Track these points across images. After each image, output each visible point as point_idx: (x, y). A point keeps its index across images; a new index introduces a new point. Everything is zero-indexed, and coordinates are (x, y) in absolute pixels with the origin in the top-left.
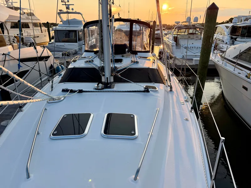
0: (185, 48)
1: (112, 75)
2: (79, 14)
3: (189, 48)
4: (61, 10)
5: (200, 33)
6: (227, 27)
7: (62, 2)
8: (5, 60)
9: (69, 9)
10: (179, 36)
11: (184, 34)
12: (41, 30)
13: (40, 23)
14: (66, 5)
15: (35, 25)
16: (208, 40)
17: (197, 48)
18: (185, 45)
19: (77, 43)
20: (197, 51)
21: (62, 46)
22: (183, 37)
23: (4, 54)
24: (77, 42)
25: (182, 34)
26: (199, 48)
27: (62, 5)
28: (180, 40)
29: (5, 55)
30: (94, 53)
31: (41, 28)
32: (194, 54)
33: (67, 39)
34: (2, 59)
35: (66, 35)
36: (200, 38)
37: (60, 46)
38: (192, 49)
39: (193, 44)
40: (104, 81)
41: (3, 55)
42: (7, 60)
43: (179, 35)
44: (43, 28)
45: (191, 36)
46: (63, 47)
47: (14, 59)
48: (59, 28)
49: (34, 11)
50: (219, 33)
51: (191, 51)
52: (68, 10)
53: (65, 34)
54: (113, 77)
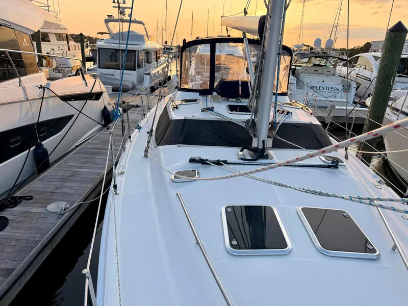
0: (311, 88)
1: (269, 137)
2: (139, 23)
3: (318, 88)
4: (111, 16)
5: (333, 65)
6: (376, 58)
7: (114, 2)
8: (43, 98)
9: (124, 15)
10: (298, 68)
11: (306, 65)
12: (69, 46)
13: (67, 35)
14: (119, 7)
15: (60, 37)
16: (387, 80)
17: (330, 89)
18: (311, 84)
19: (135, 72)
20: (331, 94)
21: (110, 75)
22: (307, 70)
23: (41, 87)
24: (135, 70)
25: (303, 65)
26: (333, 89)
27: (114, 7)
28: (301, 75)
29: (43, 89)
30: (198, 93)
31: (68, 43)
32: (327, 99)
33: (113, 63)
34: (39, 96)
35: (112, 56)
36: (332, 73)
37: (107, 74)
38: (323, 90)
39: (323, 82)
40: (256, 146)
41: (39, 88)
42: (46, 98)
43: (299, 66)
44: (72, 43)
45: (320, 69)
46: (111, 77)
47: (55, 96)
48: (106, 44)
49: (58, 15)
50: (363, 67)
51: (321, 93)
52: (123, 17)
53: (110, 55)
54: (272, 140)
